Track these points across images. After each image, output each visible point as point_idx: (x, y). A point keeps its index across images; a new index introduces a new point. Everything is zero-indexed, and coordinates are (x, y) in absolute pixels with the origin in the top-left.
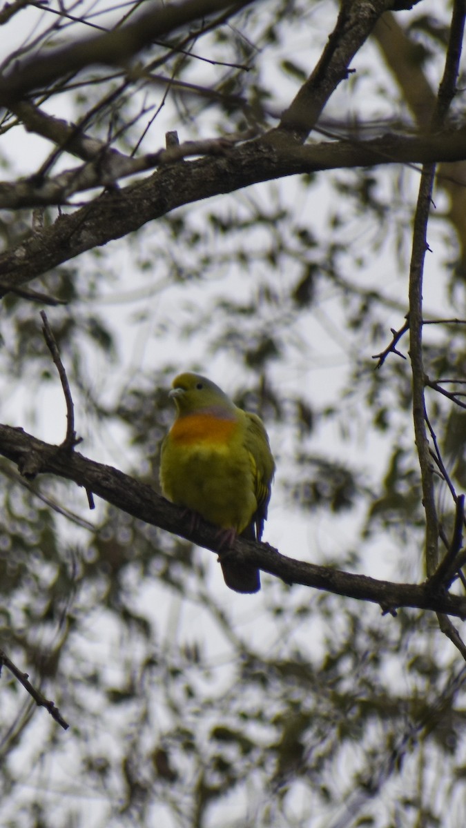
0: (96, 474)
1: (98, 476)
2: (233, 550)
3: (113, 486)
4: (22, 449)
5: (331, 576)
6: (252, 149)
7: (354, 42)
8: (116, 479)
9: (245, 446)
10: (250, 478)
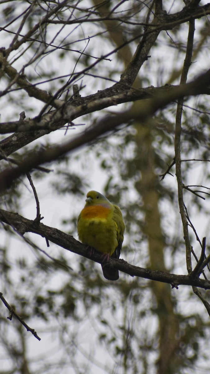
0: (49, 232)
1: (51, 233)
2: (109, 263)
3: (57, 237)
4: (18, 222)
5: (150, 273)
6: (109, 91)
7: (149, 44)
8: (58, 234)
9: (113, 219)
10: (115, 232)
